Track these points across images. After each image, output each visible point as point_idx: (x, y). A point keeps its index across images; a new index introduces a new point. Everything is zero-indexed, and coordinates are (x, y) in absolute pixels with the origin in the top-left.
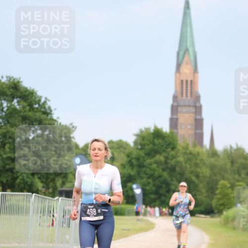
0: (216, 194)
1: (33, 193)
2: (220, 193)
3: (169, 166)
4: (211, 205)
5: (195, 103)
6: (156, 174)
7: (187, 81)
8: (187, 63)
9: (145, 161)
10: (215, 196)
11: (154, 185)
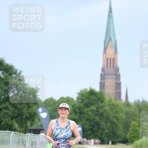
0: (129, 131)
1: (12, 131)
2: (132, 130)
3: (100, 113)
4: (126, 137)
5: (116, 72)
6: (91, 118)
7: (110, 59)
8: (110, 47)
9: (84, 110)
10: (129, 132)
11: (90, 125)
